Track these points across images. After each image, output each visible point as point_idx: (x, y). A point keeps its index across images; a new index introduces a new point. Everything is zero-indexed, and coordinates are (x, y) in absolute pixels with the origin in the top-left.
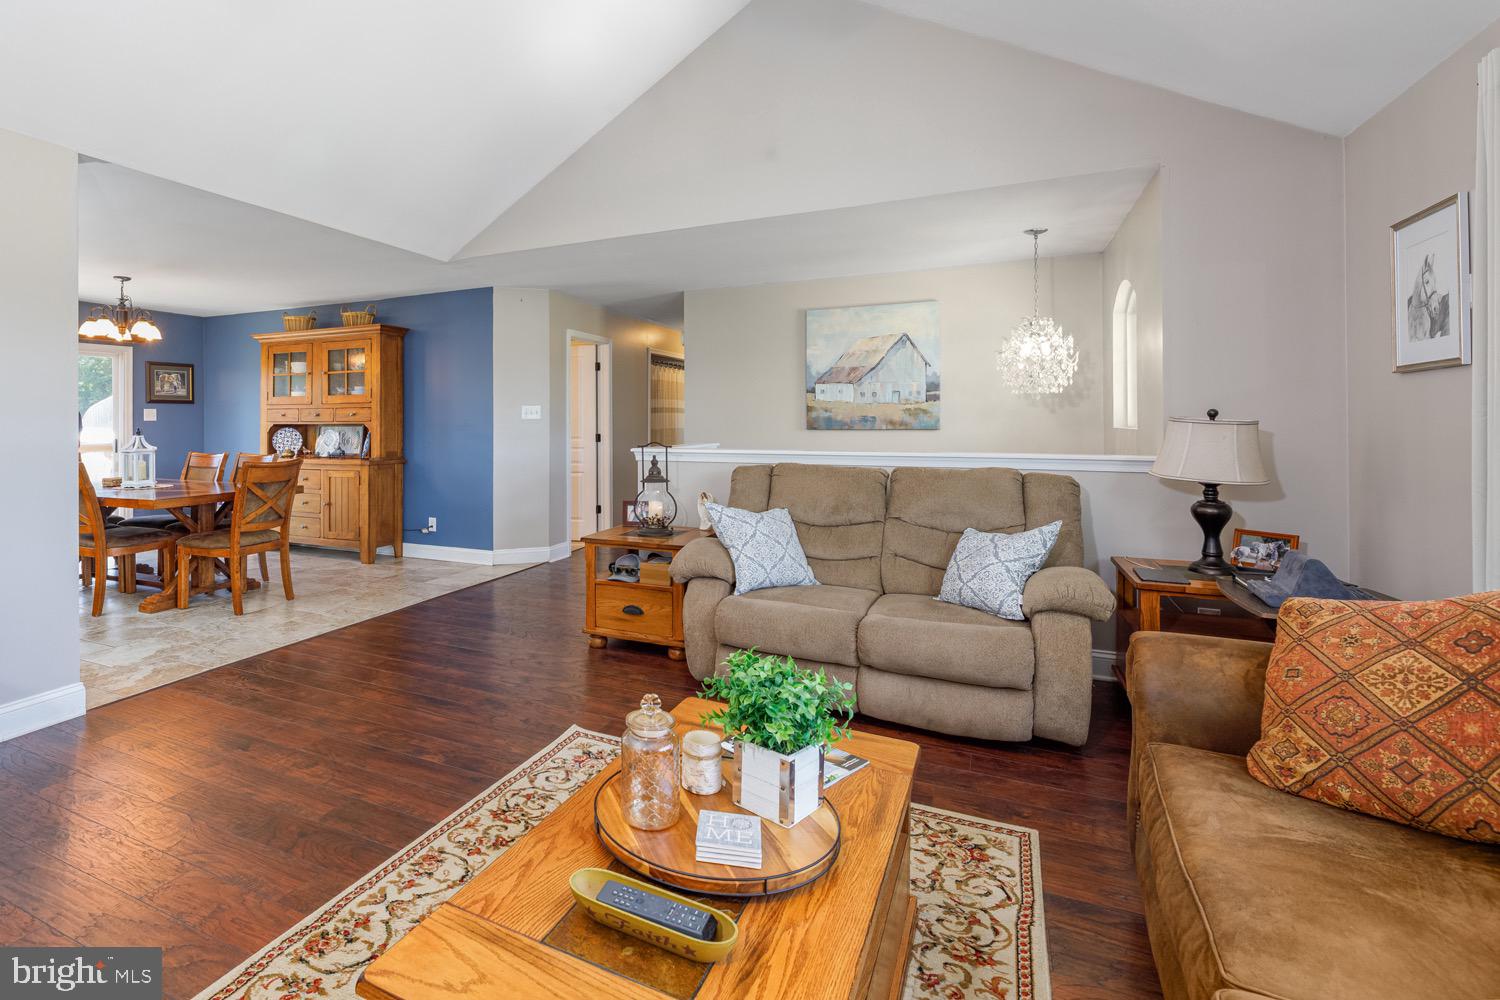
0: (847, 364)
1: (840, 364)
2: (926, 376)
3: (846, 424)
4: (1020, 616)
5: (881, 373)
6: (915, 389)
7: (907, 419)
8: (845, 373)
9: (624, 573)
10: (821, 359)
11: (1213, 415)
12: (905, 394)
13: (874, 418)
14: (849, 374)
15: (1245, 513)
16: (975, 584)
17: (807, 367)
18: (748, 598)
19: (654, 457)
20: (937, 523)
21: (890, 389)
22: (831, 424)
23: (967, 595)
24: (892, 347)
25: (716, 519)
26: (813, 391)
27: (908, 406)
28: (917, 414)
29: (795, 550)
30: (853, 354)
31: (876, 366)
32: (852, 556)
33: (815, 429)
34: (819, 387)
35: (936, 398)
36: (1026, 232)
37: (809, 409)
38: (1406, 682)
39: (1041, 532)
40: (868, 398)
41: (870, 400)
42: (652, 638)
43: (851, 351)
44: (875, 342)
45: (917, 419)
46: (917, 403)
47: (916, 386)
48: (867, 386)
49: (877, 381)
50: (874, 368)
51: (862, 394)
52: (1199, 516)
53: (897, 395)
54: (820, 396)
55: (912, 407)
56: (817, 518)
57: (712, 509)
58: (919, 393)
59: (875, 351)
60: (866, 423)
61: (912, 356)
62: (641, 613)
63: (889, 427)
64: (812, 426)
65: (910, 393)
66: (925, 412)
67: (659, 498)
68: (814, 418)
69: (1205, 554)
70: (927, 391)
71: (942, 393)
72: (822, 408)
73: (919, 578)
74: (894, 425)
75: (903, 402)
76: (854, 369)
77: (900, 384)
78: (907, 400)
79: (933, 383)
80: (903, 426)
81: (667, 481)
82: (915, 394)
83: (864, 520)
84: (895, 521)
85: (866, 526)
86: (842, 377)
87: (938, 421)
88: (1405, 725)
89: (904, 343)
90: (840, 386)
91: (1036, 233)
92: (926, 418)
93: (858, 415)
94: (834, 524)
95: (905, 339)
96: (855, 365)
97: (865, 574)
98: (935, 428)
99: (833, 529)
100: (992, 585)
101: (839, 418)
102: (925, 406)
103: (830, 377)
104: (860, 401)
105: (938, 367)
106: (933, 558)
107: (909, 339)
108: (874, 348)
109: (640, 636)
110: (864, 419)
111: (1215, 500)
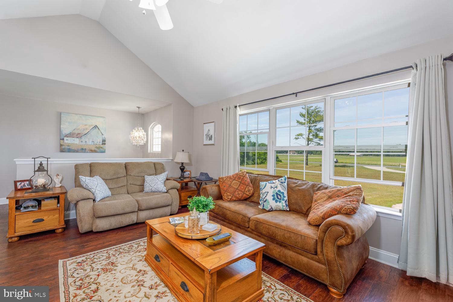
0: (77, 132)
1: (74, 132)
2: (102, 138)
3: (76, 150)
4: (166, 191)
5: (88, 136)
6: (99, 141)
7: (96, 149)
8: (76, 135)
9: (30, 208)
10: (66, 129)
11: (183, 151)
12: (95, 142)
13: (86, 149)
14: (77, 135)
15: (187, 168)
16: (155, 187)
17: (60, 131)
18: (101, 202)
19: (41, 162)
20: (139, 175)
21: (91, 140)
22: (70, 151)
23: (154, 189)
24: (92, 129)
25: (84, 181)
26: (63, 139)
27: (97, 146)
28: (99, 148)
29: (106, 187)
30: (79, 129)
31: (87, 133)
32: (120, 186)
33: (64, 152)
34: (65, 138)
35: (105, 144)
36: (137, 107)
37: (61, 145)
38: (235, 184)
39: (165, 174)
40: (84, 143)
41: (84, 144)
42: (48, 228)
43: (78, 128)
44: (87, 126)
45: (99, 149)
46: (99, 145)
47: (99, 140)
48: (83, 139)
49: (87, 138)
50: (85, 134)
51: (82, 142)
52: (181, 169)
53: (93, 142)
54: (66, 141)
55: (98, 146)
56: (109, 177)
57: (82, 178)
58: (100, 142)
59: (86, 129)
60: (83, 150)
61: (98, 132)
62: (43, 220)
63: (90, 152)
64: (62, 151)
65: (97, 142)
66: (101, 148)
67: (43, 177)
68: (63, 148)
69: (181, 175)
70: (102, 142)
71: (106, 143)
72: (67, 145)
73: (137, 188)
74: (92, 151)
75: (95, 145)
76: (79, 134)
77: (94, 139)
78: (96, 144)
79: (104, 140)
80: (95, 151)
81: (47, 171)
82: (99, 142)
83: (122, 176)
84: (129, 176)
85: (122, 178)
86: (74, 136)
87: (105, 150)
88: (237, 189)
89: (96, 128)
90: (73, 139)
91: (139, 108)
92: (102, 149)
93: (80, 148)
94: (113, 178)
95: (96, 127)
96: (79, 132)
97: (124, 190)
98: (104, 152)
99: (113, 180)
100: (159, 186)
101: (73, 148)
102: (102, 146)
103: (70, 135)
104: (81, 143)
105: (105, 136)
106: (139, 183)
107: (97, 127)
108: (86, 128)
109: (41, 229)
110: (82, 149)
111: (183, 166)
